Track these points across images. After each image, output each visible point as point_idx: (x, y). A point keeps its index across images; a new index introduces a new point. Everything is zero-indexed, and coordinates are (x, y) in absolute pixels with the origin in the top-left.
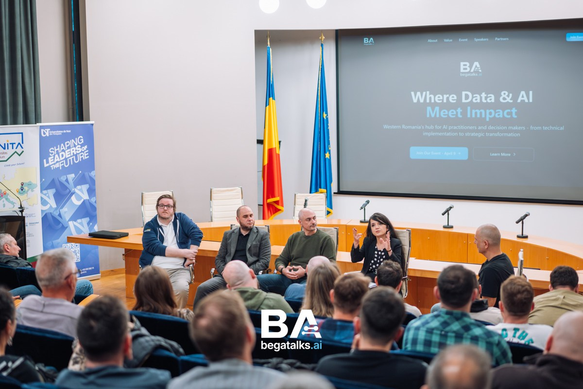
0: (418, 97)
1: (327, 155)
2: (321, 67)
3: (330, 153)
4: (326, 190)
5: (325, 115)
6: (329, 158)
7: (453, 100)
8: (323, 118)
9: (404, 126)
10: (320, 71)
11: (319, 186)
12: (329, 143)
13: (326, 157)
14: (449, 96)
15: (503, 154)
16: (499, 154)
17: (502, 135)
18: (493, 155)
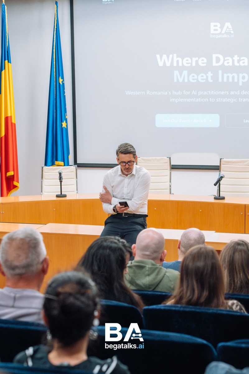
0: (164, 61)
1: (64, 124)
2: (55, 27)
3: (66, 122)
4: (63, 163)
5: (61, 80)
6: (66, 127)
7: (203, 63)
8: (59, 83)
9: (148, 92)
10: (55, 32)
11: (54, 159)
12: (65, 112)
13: (63, 126)
14: (199, 59)
18: (247, 121)
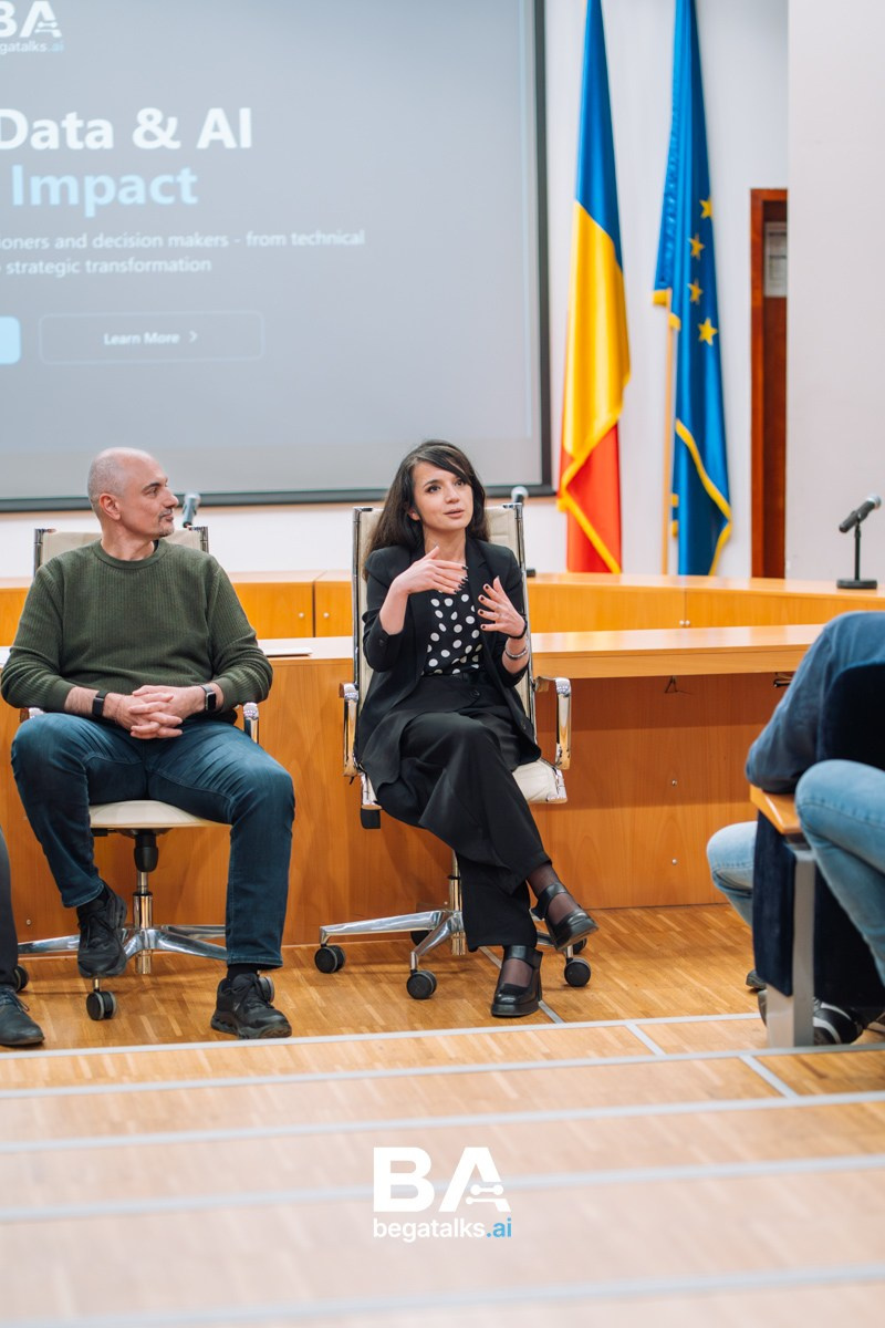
15: (152, 338)
16: (136, 339)
17: (146, 266)
18: (115, 340)
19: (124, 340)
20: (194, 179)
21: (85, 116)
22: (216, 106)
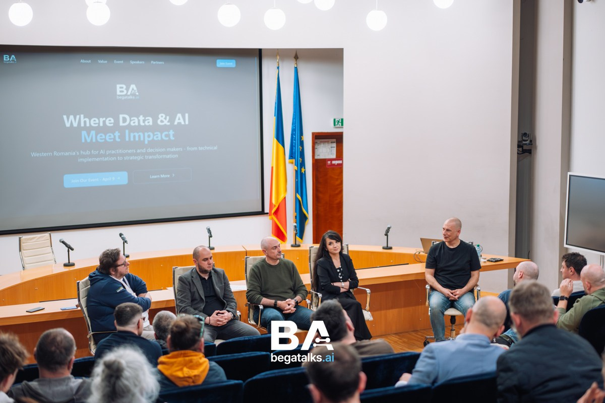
0: (71, 122)
7: (110, 123)
9: (55, 153)
14: (106, 119)
15: (162, 176)
16: (158, 176)
17: (161, 157)
18: (153, 177)
19: (155, 177)
20: (173, 133)
21: (145, 116)
22: (179, 113)
